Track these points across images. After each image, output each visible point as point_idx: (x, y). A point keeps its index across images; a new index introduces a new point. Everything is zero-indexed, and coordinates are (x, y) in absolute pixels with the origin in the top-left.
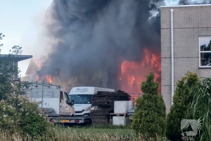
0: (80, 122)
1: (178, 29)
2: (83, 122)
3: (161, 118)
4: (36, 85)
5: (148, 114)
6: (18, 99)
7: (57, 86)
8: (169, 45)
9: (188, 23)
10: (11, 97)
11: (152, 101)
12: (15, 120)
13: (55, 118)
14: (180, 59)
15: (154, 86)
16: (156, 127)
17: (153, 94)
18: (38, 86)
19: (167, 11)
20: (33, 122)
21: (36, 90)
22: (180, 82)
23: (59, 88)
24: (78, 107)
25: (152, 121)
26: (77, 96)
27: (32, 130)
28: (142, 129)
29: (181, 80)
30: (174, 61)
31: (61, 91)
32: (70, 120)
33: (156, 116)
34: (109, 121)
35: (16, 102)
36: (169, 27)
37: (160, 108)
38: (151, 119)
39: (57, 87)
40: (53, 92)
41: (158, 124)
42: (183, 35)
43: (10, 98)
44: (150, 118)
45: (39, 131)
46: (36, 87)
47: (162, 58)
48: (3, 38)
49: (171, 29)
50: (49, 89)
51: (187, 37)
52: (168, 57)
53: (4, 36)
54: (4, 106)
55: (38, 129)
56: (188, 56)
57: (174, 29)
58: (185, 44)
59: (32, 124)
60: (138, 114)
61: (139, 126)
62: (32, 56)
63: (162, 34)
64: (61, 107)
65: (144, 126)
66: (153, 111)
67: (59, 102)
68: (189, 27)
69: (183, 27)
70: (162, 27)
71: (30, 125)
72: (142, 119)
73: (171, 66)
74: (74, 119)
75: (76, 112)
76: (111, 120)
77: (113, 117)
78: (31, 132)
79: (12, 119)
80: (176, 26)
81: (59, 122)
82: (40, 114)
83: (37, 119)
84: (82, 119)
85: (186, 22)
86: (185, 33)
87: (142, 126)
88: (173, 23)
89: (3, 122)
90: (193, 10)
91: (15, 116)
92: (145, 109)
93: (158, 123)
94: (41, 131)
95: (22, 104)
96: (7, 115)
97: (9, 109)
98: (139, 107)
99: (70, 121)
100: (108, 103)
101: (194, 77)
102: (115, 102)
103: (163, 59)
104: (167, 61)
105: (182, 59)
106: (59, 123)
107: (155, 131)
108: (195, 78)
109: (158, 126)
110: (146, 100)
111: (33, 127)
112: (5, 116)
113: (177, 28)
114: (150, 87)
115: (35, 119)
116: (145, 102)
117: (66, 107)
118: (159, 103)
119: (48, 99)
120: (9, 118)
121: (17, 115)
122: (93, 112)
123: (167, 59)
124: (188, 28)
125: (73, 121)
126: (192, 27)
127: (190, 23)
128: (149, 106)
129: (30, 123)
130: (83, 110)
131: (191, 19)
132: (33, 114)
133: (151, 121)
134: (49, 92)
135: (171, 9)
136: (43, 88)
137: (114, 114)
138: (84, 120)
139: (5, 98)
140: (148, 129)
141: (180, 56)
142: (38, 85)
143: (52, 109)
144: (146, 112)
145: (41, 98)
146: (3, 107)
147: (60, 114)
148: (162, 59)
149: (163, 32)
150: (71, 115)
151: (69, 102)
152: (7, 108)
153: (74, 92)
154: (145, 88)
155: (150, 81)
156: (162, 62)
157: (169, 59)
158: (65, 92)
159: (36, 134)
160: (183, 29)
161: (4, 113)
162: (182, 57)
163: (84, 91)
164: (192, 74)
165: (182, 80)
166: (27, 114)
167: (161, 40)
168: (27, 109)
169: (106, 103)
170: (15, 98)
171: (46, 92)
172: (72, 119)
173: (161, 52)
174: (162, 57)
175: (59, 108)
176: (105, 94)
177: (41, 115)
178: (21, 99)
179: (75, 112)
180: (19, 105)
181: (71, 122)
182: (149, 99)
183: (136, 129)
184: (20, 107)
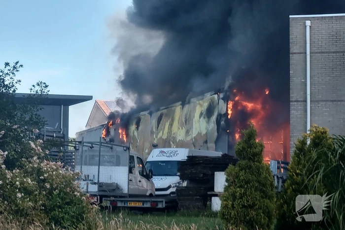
0: (160, 206)
1: (319, 55)
2: (164, 206)
3: (267, 201)
4: (91, 145)
5: (245, 194)
6: (40, 168)
7: (124, 147)
8: (303, 80)
9: (335, 44)
10: (31, 165)
11: (253, 173)
12: (36, 202)
13: (122, 199)
14: (321, 103)
15: (255, 148)
16: (257, 216)
17: (254, 162)
18: (93, 147)
19: (301, 24)
20: (65, 205)
21: (91, 154)
22: (299, 142)
23: (128, 151)
24: (160, 182)
25: (251, 207)
26: (160, 163)
27: (63, 218)
28: (235, 219)
29: (302, 139)
30: (311, 107)
31: (130, 154)
32: (144, 202)
33: (258, 198)
34: (205, 205)
35: (38, 173)
36: (302, 51)
37: (264, 185)
38: (250, 202)
39: (125, 149)
40: (118, 158)
41: (261, 211)
42: (325, 63)
43: (29, 167)
44: (248, 201)
45: (75, 220)
46: (91, 148)
47: (292, 101)
48: (20, 69)
49: (306, 53)
50: (112, 151)
51: (333, 67)
52: (302, 99)
53: (22, 66)
54: (18, 179)
55: (72, 217)
56: (334, 99)
57: (312, 55)
58: (329, 78)
59: (64, 208)
60: (229, 194)
61: (231, 213)
62: (92, 97)
63: (292, 62)
64: (130, 180)
65: (238, 214)
66: (253, 189)
67: (127, 173)
68: (335, 50)
69: (326, 51)
70: (292, 50)
71: (60, 210)
72: (236, 203)
73: (306, 115)
74: (149, 201)
75: (157, 190)
76: (208, 203)
77: (213, 198)
78: (62, 221)
79: (29, 201)
80: (315, 49)
81: (126, 205)
82: (76, 193)
83: (72, 201)
84: (163, 201)
85: (332, 42)
86: (329, 61)
87: (235, 214)
88: (310, 44)
89: (17, 206)
90: (343, 22)
91: (36, 195)
92: (241, 187)
93: (261, 209)
94: (77, 219)
95: (47, 177)
96: (23, 194)
97: (25, 185)
98: (232, 183)
99: (143, 205)
100: (204, 174)
101: (322, 134)
102: (215, 173)
103: (293, 103)
104: (299, 106)
105: (325, 103)
106: (125, 207)
107: (256, 222)
108: (324, 135)
109: (262, 214)
110: (243, 171)
111: (66, 214)
112: (19, 195)
113: (317, 53)
114: (249, 150)
115: (68, 200)
116: (241, 174)
117: (140, 181)
118: (263, 176)
119: (110, 167)
120: (25, 198)
121: (40, 193)
122: (180, 191)
123: (299, 103)
124: (334, 52)
125: (148, 205)
126: (342, 50)
127: (337, 44)
128: (247, 182)
129: (60, 207)
130: (169, 187)
131: (340, 37)
132: (66, 193)
133: (250, 205)
134: (112, 156)
135: (306, 21)
136: (100, 149)
137: (214, 193)
138: (166, 203)
139: (21, 167)
140: (244, 219)
141: (320, 99)
142: (93, 145)
143: (117, 184)
144: (243, 191)
145: (97, 167)
146: (17, 181)
147: (130, 193)
148: (291, 103)
149: (294, 60)
150: (148, 194)
151: (145, 174)
152: (22, 183)
153: (155, 156)
154: (241, 151)
155: (249, 141)
156: (292, 108)
157: (302, 103)
158: (137, 157)
159: (68, 225)
160: (325, 54)
161: (17, 190)
162: (324, 99)
163: (172, 154)
164: (318, 129)
165: (304, 138)
166: (56, 192)
167: (291, 72)
168: (56, 185)
169: (202, 175)
170: (36, 166)
171: (106, 157)
172: (147, 201)
173: (291, 91)
174: (291, 99)
175: (127, 183)
176: (200, 160)
177: (79, 194)
178: (46, 169)
179: (155, 190)
180: (42, 177)
181: (145, 206)
182: (247, 170)
183: (225, 218)
184: (44, 181)
